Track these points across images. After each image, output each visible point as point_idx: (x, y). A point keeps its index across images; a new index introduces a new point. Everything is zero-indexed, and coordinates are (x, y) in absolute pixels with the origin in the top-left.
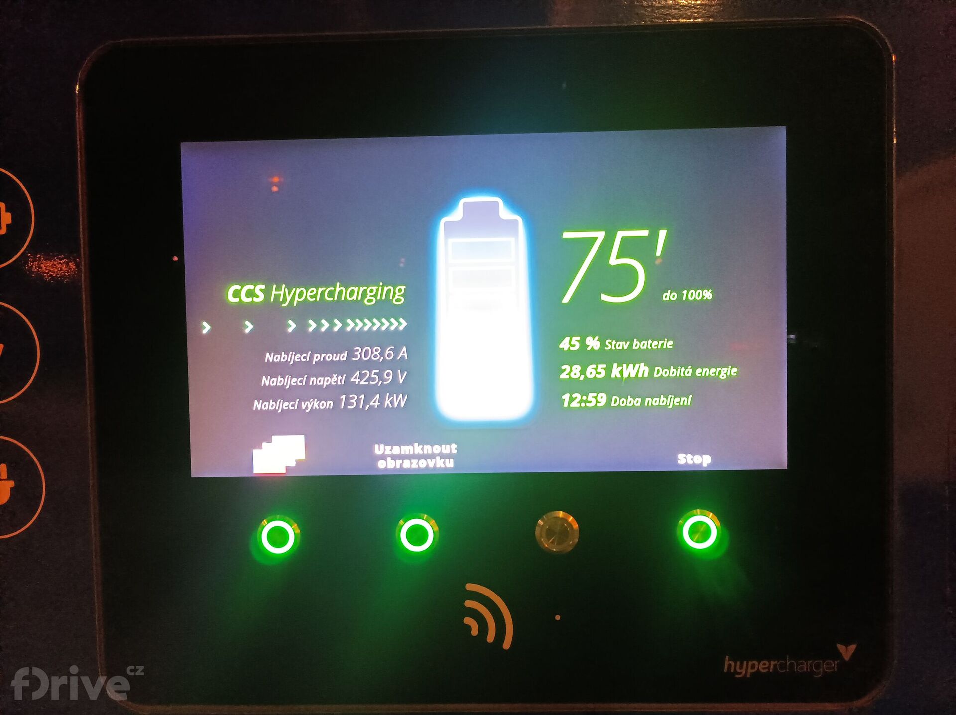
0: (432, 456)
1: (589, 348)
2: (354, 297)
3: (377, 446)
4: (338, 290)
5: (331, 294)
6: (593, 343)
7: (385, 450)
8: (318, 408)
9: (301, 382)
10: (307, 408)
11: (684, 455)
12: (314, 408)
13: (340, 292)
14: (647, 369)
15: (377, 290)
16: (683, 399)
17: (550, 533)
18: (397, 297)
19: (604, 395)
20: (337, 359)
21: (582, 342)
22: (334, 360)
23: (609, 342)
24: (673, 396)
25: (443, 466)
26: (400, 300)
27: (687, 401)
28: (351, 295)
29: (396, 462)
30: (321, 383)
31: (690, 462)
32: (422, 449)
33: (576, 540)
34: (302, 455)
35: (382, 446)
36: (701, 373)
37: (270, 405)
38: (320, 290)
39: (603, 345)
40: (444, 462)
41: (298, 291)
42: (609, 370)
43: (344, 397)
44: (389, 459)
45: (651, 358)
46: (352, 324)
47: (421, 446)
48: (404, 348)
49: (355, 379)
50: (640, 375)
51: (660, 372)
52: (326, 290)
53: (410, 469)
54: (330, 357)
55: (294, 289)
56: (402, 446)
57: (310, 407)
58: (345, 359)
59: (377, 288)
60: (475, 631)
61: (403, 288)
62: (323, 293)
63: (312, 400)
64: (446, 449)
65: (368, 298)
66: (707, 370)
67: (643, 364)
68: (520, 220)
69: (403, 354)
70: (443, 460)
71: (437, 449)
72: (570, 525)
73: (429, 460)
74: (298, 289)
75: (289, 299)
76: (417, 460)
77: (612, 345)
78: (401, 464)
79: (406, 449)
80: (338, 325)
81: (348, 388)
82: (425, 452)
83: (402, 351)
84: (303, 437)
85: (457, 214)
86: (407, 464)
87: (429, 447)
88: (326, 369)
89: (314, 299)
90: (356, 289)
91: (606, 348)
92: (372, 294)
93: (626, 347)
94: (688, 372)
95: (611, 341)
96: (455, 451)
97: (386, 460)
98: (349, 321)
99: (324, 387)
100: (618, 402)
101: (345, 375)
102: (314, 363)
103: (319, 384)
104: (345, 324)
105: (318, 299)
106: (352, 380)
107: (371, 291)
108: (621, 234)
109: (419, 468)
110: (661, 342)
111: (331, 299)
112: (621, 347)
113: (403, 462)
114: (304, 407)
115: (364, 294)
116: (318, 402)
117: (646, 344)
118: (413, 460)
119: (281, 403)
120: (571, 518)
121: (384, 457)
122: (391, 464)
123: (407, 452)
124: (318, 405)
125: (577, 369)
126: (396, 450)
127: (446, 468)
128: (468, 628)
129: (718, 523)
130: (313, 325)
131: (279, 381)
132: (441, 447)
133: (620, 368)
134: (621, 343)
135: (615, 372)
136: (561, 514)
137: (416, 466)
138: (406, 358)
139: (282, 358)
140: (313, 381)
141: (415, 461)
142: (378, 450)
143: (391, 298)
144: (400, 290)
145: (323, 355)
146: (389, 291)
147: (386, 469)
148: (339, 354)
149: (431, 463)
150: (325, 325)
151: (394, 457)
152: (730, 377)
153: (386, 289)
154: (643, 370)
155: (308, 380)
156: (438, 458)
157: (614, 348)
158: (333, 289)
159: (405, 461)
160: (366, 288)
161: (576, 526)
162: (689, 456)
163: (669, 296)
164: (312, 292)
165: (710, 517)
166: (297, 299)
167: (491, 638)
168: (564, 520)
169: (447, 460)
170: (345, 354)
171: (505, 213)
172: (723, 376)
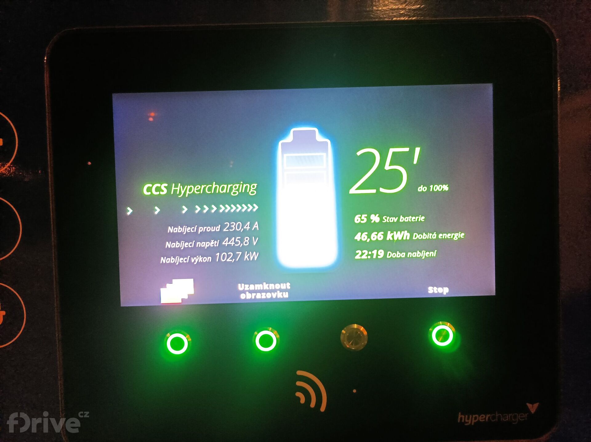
0: (275, 291)
1: (372, 222)
2: (225, 191)
3: (239, 285)
4: (214, 186)
5: (210, 189)
6: (375, 218)
7: (245, 287)
8: (202, 261)
9: (191, 245)
10: (195, 261)
11: (432, 288)
12: (199, 261)
13: (216, 188)
14: (409, 235)
15: (239, 186)
16: (431, 253)
17: (349, 338)
18: (251, 191)
19: (382, 251)
20: (214, 230)
21: (368, 218)
22: (212, 231)
23: (385, 218)
24: (425, 251)
25: (282, 297)
26: (254, 193)
27: (433, 254)
28: (222, 190)
29: (252, 295)
30: (204, 246)
31: (436, 292)
32: (269, 286)
33: (366, 342)
34: (192, 292)
35: (243, 285)
36: (442, 237)
37: (172, 260)
38: (203, 187)
39: (381, 220)
40: (282, 295)
41: (189, 187)
42: (385, 235)
43: (218, 254)
44: (247, 293)
45: (411, 228)
46: (223, 208)
47: (268, 285)
48: (257, 223)
49: (225, 243)
50: (404, 238)
51: (417, 236)
52: (206, 186)
53: (261, 299)
54: (209, 229)
55: (186, 186)
56: (256, 285)
57: (197, 261)
58: (219, 230)
59: (239, 185)
60: (303, 401)
61: (255, 185)
62: (205, 188)
63: (198, 256)
64: (283, 286)
65: (234, 191)
66: (446, 234)
67: (406, 231)
68: (329, 142)
69: (256, 227)
70: (282, 293)
71: (278, 286)
72: (362, 332)
73: (273, 293)
74: (188, 186)
75: (183, 192)
76: (265, 293)
77: (387, 219)
78: (255, 296)
79: (258, 287)
80: (215, 208)
81: (221, 248)
82: (270, 288)
83: (255, 225)
84: (192, 280)
85: (289, 138)
86: (259, 296)
87: (273, 285)
88: (206, 237)
89: (199, 192)
90: (225, 186)
91: (383, 222)
92: (236, 189)
93: (395, 221)
94: (434, 236)
95: (386, 217)
96: (289, 288)
97: (245, 294)
98: (221, 206)
99: (206, 248)
100: (391, 255)
101: (219, 241)
102: (199, 233)
103: (202, 246)
104: (219, 208)
105: (201, 192)
106: (224, 243)
107: (235, 187)
108: (392, 150)
109: (266, 299)
110: (417, 217)
111: (210, 192)
112: (392, 221)
113: (256, 295)
114: (193, 261)
115: (231, 189)
116: (202, 258)
117: (408, 219)
118: (262, 294)
119: (179, 259)
120: (362, 328)
121: (244, 292)
122: (249, 296)
123: (259, 289)
124: (202, 259)
125: (365, 235)
126: (252, 287)
127: (283, 298)
128: (299, 399)
129: (454, 330)
130: (198, 209)
131: (177, 245)
132: (280, 285)
133: (392, 234)
134: (393, 218)
135: (389, 237)
136: (355, 326)
137: (265, 297)
138: (258, 229)
139: (179, 230)
140: (199, 244)
141: (264, 294)
142: (241, 287)
143: (248, 191)
144: (253, 187)
145: (205, 228)
146: (246, 187)
147: (245, 299)
148: (215, 227)
149: (274, 296)
150: (206, 208)
151: (251, 292)
152: (460, 239)
153: (245, 185)
154: (406, 235)
155: (195, 244)
156: (278, 292)
157: (388, 221)
158: (211, 186)
159: (257, 294)
160: (232, 185)
161: (365, 333)
162: (435, 288)
163: (422, 189)
164: (198, 188)
165: (448, 326)
166: (188, 192)
167: (313, 405)
168: (358, 329)
169: (284, 293)
170: (219, 227)
171: (319, 138)
172: (456, 238)
